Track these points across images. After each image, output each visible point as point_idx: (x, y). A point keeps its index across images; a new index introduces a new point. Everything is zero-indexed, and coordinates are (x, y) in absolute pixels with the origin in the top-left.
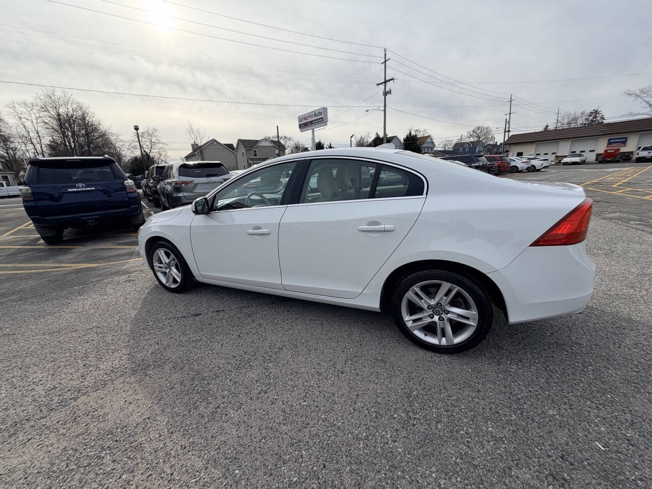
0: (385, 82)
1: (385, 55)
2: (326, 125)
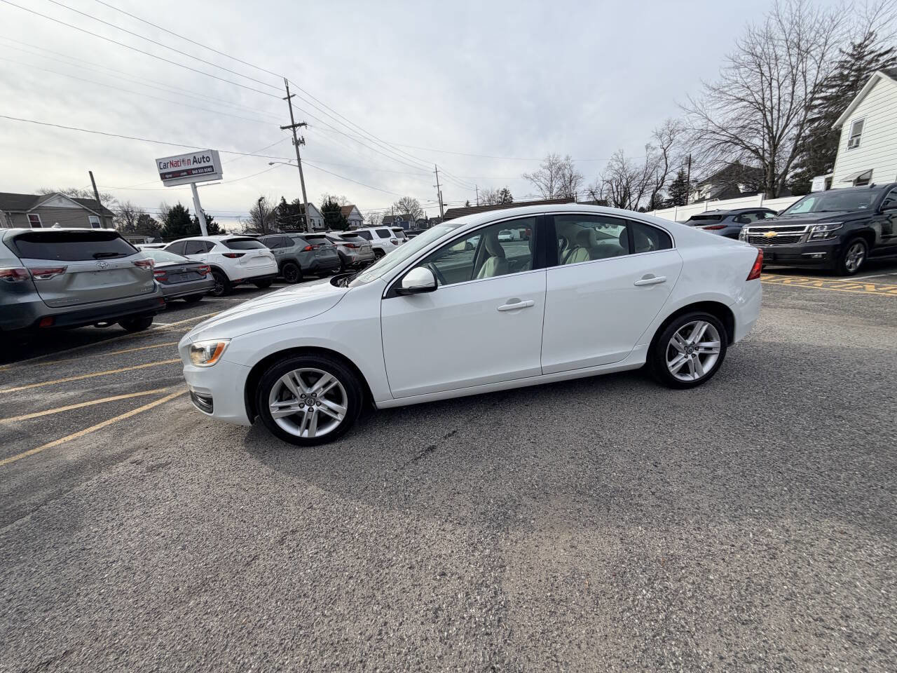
0: (294, 126)
1: (287, 88)
2: (221, 178)
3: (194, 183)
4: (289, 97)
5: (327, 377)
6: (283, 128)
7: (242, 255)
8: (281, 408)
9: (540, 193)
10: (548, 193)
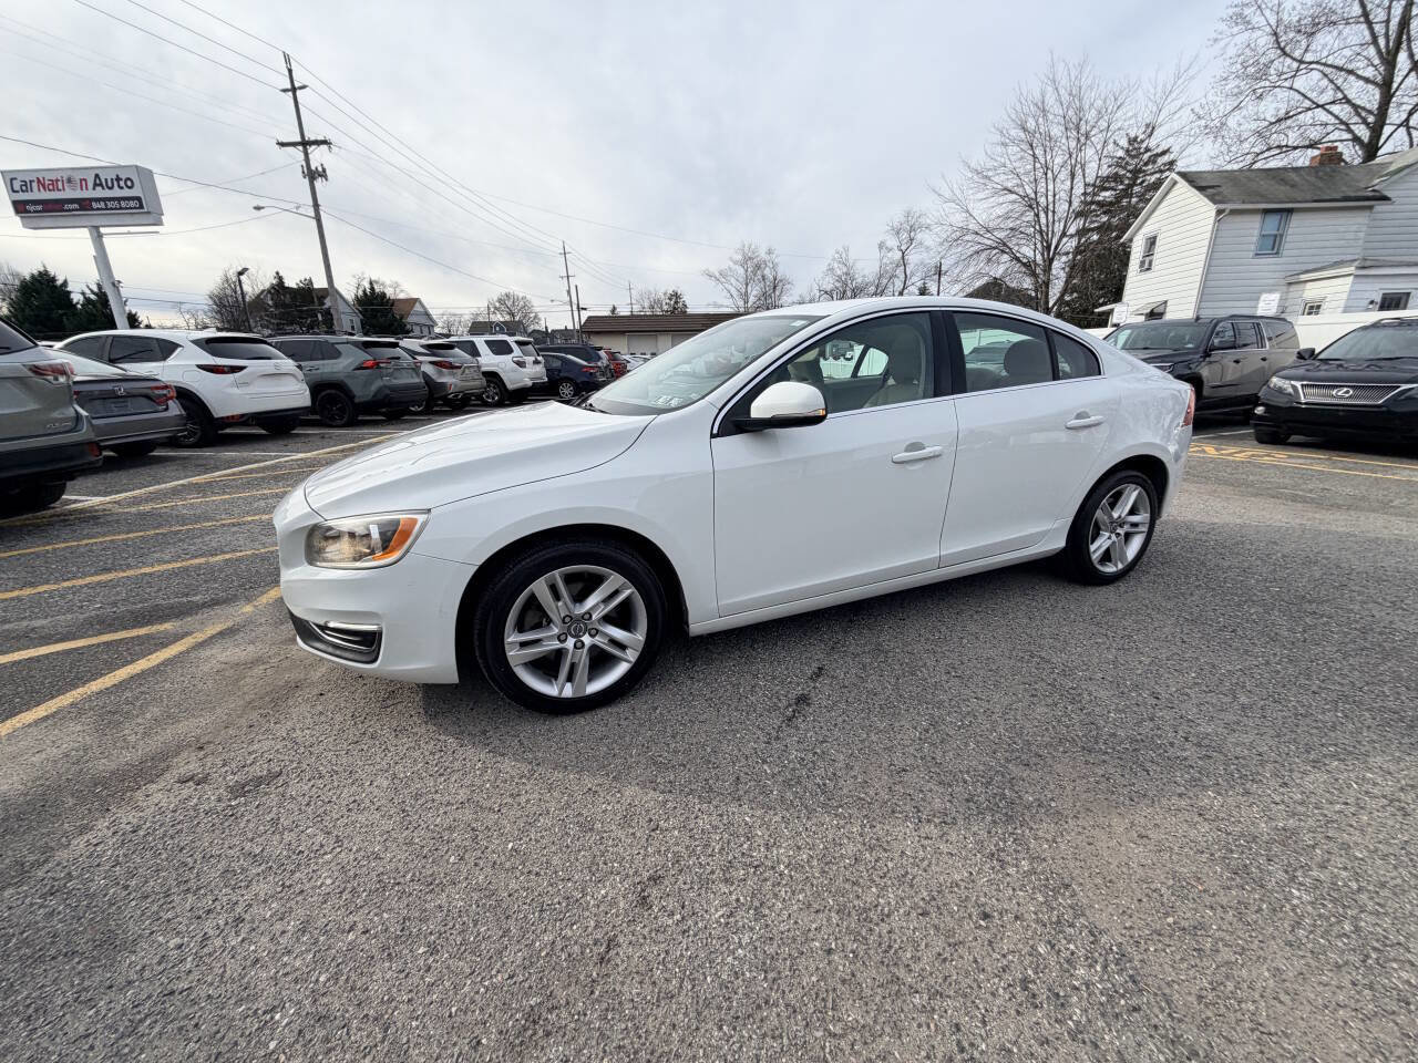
0: (305, 143)
1: (290, 71)
2: (159, 223)
3: (97, 228)
4: (294, 90)
5: (615, 580)
6: (282, 145)
7: (241, 368)
8: (524, 645)
9: (729, 302)
10: (741, 303)
